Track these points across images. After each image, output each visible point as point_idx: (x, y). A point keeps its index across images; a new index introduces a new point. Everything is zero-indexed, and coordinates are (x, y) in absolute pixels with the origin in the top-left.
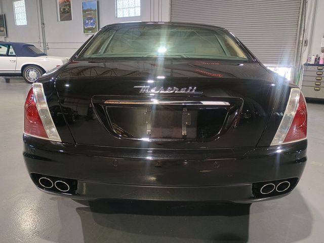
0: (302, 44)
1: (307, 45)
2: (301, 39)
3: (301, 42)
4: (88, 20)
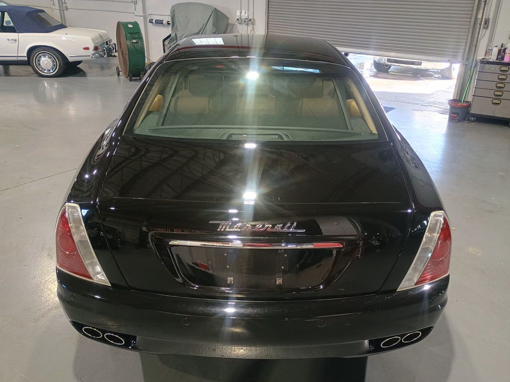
0: (480, 24)
1: (488, 28)
2: (480, 16)
3: (479, 21)
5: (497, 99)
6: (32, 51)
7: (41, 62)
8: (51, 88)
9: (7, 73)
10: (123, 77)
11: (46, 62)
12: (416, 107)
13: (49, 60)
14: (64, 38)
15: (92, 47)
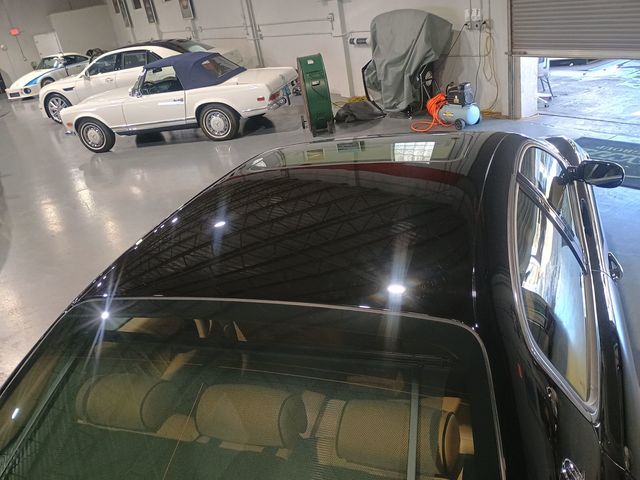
6: (200, 110)
7: (212, 121)
10: (308, 130)
11: (217, 123)
13: (220, 120)
15: (267, 96)
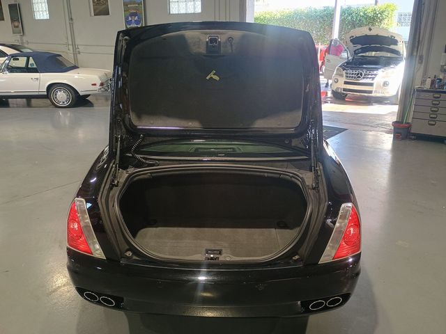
0: (415, 60)
2: (415, 54)
3: (414, 58)
4: (131, 16)
5: (433, 121)
7: (58, 95)
8: (65, 117)
9: (29, 105)
11: (61, 96)
12: (366, 128)
13: (64, 94)
14: (76, 77)
15: (98, 84)
